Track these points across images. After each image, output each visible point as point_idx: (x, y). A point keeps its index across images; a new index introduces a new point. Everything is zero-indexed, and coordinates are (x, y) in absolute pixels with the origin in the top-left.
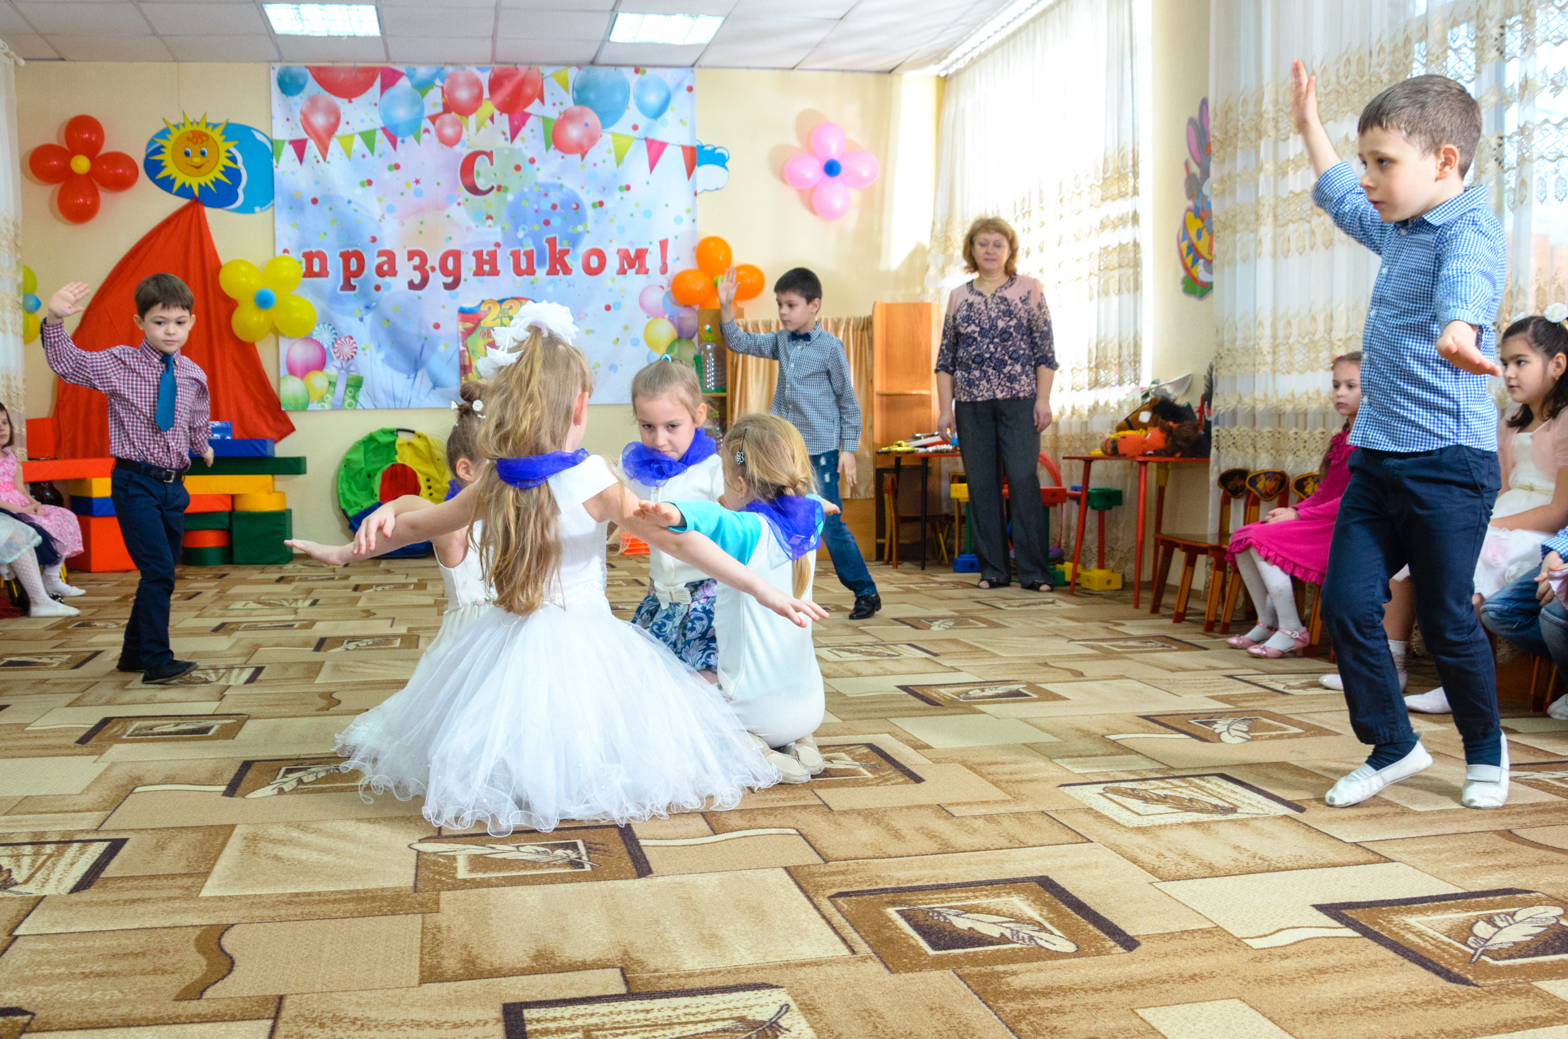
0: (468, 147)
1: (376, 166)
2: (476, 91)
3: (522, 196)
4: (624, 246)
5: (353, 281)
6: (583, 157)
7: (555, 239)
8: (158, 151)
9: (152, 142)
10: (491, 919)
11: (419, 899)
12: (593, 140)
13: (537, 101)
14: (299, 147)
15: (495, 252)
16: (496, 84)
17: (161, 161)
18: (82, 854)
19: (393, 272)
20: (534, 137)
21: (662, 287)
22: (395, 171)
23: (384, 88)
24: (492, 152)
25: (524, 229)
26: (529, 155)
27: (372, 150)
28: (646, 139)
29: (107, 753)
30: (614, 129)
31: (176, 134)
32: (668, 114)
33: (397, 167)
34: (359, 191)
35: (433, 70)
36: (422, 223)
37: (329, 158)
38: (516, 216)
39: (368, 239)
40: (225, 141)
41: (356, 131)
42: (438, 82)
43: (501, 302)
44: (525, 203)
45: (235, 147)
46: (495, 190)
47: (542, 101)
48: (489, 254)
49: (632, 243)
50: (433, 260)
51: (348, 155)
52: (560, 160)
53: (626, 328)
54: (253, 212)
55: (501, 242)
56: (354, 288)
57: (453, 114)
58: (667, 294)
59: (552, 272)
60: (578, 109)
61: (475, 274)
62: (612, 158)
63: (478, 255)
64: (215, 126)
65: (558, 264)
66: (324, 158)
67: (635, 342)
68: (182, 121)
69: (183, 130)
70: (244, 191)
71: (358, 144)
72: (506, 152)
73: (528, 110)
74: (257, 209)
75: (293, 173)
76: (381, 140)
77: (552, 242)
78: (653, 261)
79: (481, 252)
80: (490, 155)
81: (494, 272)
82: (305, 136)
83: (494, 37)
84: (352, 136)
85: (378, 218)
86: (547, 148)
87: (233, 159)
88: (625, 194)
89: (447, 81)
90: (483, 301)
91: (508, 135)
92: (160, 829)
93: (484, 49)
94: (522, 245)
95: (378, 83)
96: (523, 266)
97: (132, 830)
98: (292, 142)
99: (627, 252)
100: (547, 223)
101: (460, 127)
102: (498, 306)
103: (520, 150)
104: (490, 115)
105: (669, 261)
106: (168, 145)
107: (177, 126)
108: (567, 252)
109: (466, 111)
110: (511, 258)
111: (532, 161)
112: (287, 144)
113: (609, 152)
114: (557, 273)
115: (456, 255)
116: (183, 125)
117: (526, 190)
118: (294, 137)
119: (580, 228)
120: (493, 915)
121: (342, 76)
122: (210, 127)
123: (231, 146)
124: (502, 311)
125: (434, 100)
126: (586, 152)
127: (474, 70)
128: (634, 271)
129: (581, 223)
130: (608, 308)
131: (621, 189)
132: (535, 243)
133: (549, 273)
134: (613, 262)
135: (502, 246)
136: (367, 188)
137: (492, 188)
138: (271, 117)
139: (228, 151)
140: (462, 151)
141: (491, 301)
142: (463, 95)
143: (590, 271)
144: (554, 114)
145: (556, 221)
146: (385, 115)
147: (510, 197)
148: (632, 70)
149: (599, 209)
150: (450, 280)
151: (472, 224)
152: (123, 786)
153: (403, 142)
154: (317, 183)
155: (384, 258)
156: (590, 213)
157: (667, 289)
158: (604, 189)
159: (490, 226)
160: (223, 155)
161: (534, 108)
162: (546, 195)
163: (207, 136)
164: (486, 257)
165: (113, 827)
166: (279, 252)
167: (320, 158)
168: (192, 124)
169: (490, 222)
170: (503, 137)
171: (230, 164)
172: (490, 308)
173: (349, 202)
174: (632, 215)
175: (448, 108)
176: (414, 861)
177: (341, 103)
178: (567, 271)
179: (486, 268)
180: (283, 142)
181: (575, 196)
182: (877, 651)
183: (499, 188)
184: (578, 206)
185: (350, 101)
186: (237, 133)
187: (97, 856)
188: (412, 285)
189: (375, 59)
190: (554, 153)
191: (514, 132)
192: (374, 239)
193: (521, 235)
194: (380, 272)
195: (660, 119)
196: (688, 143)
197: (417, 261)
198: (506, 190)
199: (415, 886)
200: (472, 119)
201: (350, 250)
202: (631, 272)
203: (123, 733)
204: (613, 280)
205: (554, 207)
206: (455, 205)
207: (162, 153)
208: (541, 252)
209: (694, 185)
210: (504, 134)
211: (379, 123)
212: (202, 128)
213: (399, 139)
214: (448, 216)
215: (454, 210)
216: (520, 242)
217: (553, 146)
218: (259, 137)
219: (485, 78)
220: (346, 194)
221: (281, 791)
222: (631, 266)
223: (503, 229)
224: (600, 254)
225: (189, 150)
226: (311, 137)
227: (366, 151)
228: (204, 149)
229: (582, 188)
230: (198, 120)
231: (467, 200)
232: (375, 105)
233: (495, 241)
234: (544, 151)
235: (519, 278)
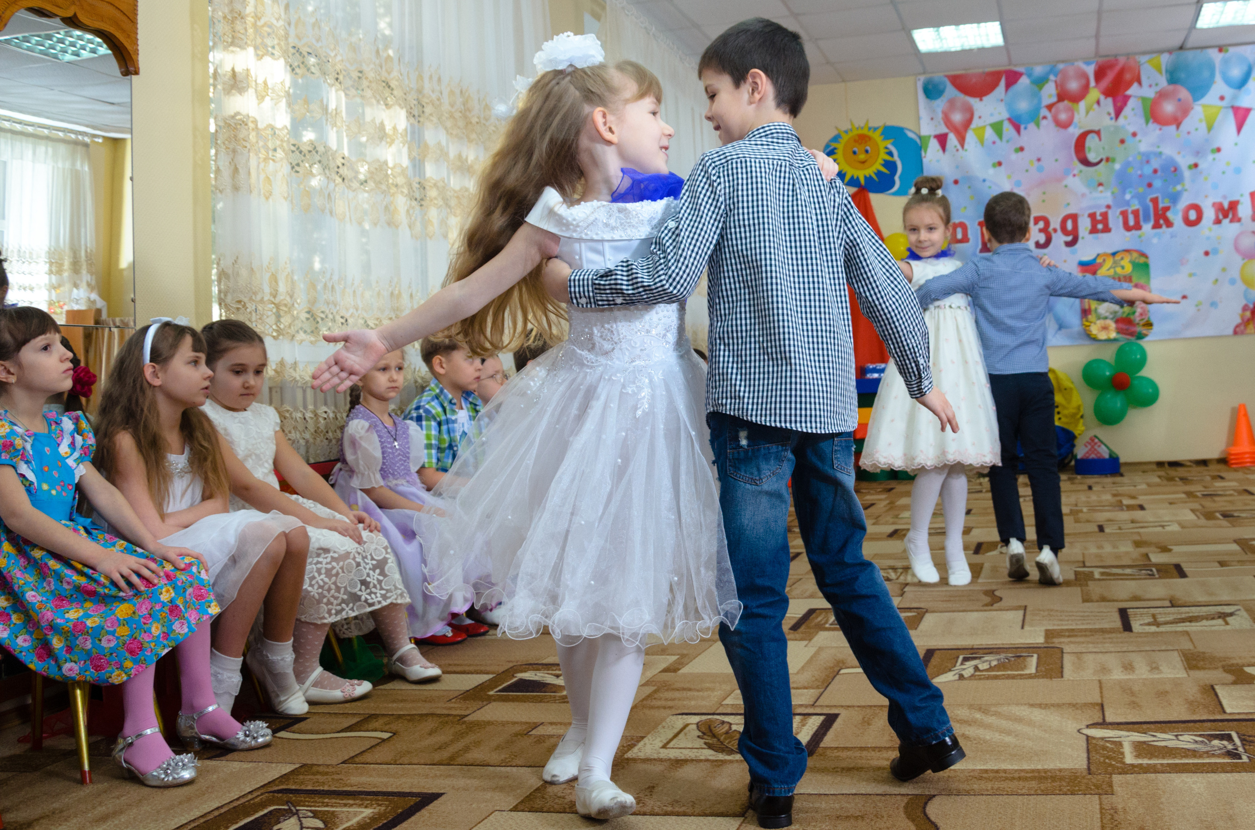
0: (1080, 128)
1: (1004, 149)
2: (1083, 82)
3: (1127, 165)
4: (1218, 200)
7: (1157, 198)
8: (833, 152)
9: (828, 145)
10: (1162, 803)
11: (1094, 781)
12: (1185, 111)
13: (1135, 84)
14: (942, 140)
15: (1107, 213)
16: (1100, 74)
18: (804, 725)
22: (1020, 153)
23: (1008, 86)
24: (1100, 130)
25: (1131, 192)
26: (1131, 129)
27: (1000, 137)
28: (1232, 107)
29: (815, 639)
30: (1204, 101)
31: (845, 138)
32: (1251, 84)
33: (1022, 149)
34: (991, 171)
35: (1047, 68)
36: (1045, 194)
37: (966, 146)
38: (1123, 181)
40: (884, 140)
41: (987, 123)
42: (1052, 77)
43: (1114, 254)
44: (1130, 170)
45: (893, 144)
46: (1103, 163)
47: (1140, 83)
48: (1101, 215)
49: (1225, 197)
50: (1055, 223)
51: (982, 142)
52: (1158, 132)
53: (1224, 270)
55: (1111, 204)
57: (1066, 102)
59: (1157, 226)
60: (1171, 87)
61: (1091, 233)
62: (1203, 126)
63: (1092, 216)
64: (875, 129)
65: (1161, 219)
66: (963, 147)
67: (1233, 282)
68: (850, 127)
69: (851, 134)
70: (900, 178)
71: (989, 133)
72: (1112, 129)
73: (1128, 93)
75: (938, 161)
76: (1008, 129)
77: (1155, 201)
78: (1245, 211)
79: (1095, 214)
80: (1098, 133)
81: (1107, 229)
82: (946, 131)
83: (1097, 36)
84: (984, 127)
86: (1147, 123)
87: (890, 154)
88: (1217, 155)
89: (1060, 76)
90: (1098, 255)
91: (1113, 115)
92: (864, 707)
93: (1088, 47)
94: (1129, 206)
95: (1003, 83)
96: (1131, 222)
97: (842, 706)
98: (937, 137)
99: (1221, 204)
100: (1150, 185)
101: (1072, 112)
102: (1112, 257)
103: (1124, 126)
104: (1096, 100)
106: (840, 146)
107: (846, 132)
108: (1167, 209)
109: (1076, 98)
110: (1121, 217)
111: (1134, 135)
112: (932, 138)
113: (1201, 121)
114: (1160, 226)
115: (1074, 217)
117: (1131, 159)
118: (938, 133)
119: (1179, 188)
120: (1163, 800)
121: (974, 80)
122: (872, 130)
123: (888, 143)
124: (1115, 262)
125: (1049, 93)
126: (1180, 123)
127: (1081, 65)
128: (1228, 220)
129: (1179, 183)
130: (1207, 253)
131: (1213, 151)
132: (1140, 203)
133: (1153, 228)
134: (1209, 214)
135: (1113, 208)
136: (998, 169)
137: (1102, 160)
138: (919, 118)
139: (886, 148)
140: (1075, 131)
141: (1106, 254)
142: (1073, 86)
143: (1189, 223)
144: (1151, 93)
145: (1157, 183)
146: (1010, 108)
147: (1117, 166)
148: (1216, 50)
149: (1194, 170)
150: (1070, 239)
151: (1086, 191)
152: (831, 668)
153: (1025, 128)
154: (957, 167)
156: (1187, 174)
158: (1198, 152)
159: (1101, 192)
160: (882, 151)
161: (1133, 90)
162: (1148, 162)
163: (869, 138)
164: (1099, 218)
165: (826, 703)
167: (959, 147)
169: (1101, 188)
170: (1108, 118)
171: (889, 158)
172: (1104, 260)
173: (984, 181)
174: (1224, 173)
175: (1063, 96)
176: (1085, 745)
177: (974, 102)
178: (1169, 224)
179: (1100, 226)
180: (929, 137)
181: (1172, 160)
183: (1108, 160)
184: (1176, 170)
185: (981, 100)
186: (893, 133)
187: (815, 728)
188: (1038, 245)
189: (1001, 64)
190: (1152, 126)
191: (1118, 112)
193: (1128, 197)
195: (1244, 89)
197: (1042, 225)
198: (1113, 160)
199: (1089, 769)
200: (1082, 105)
202: (1226, 222)
203: (826, 622)
204: (1210, 230)
205: (1155, 171)
206: (1071, 176)
207: (836, 153)
208: (1146, 210)
210: (1109, 114)
211: (1005, 115)
212: (865, 132)
213: (1022, 127)
214: (1066, 186)
215: (1070, 181)
216: (1128, 203)
217: (1151, 121)
218: (910, 135)
219: (1090, 70)
220: (980, 174)
221: (961, 677)
222: (1225, 216)
223: (1113, 193)
224: (1197, 208)
225: (855, 149)
226: (952, 131)
227: (996, 138)
228: (868, 148)
229: (1179, 153)
230: (862, 125)
231: (1081, 171)
232: (1002, 100)
233: (1106, 203)
234: (1144, 125)
235: (1128, 234)
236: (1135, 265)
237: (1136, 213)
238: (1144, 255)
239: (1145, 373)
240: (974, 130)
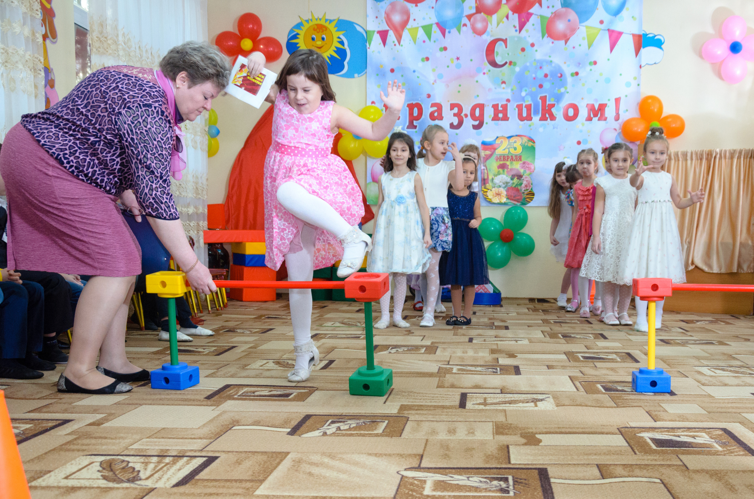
0: (491, 36)
1: (431, 48)
3: (525, 68)
4: (591, 102)
5: (415, 123)
6: (566, 43)
7: (546, 96)
8: (295, 37)
9: (291, 31)
12: (573, 30)
13: (537, 5)
14: (383, 35)
15: (506, 105)
17: (297, 44)
19: (441, 118)
20: (535, 29)
21: (615, 129)
22: (444, 52)
24: (506, 39)
25: (526, 91)
26: (531, 41)
27: (429, 38)
28: (608, 30)
30: (588, 23)
31: (306, 26)
32: (625, 13)
33: (445, 49)
34: (420, 64)
36: (460, 86)
37: (402, 42)
38: (521, 82)
39: (425, 96)
40: (337, 31)
41: (420, 25)
43: (509, 138)
44: (527, 73)
45: (343, 35)
46: (508, 64)
47: (541, 5)
48: (502, 106)
49: (596, 100)
50: (467, 110)
51: (415, 40)
52: (551, 44)
54: (353, 77)
55: (510, 98)
56: (415, 127)
57: (482, 13)
58: (619, 134)
59: (543, 118)
60: (564, 10)
61: (493, 119)
62: (585, 43)
63: (495, 107)
64: (331, 21)
65: (547, 113)
66: (399, 43)
68: (310, 18)
69: (311, 23)
70: (348, 63)
71: (421, 34)
72: (516, 39)
73: (531, 11)
74: (356, 75)
75: (379, 52)
76: (436, 31)
77: (544, 99)
78: (610, 112)
79: (498, 105)
80: (505, 41)
81: (505, 118)
82: (387, 28)
84: (417, 28)
85: (432, 82)
86: (543, 37)
87: (342, 43)
88: (593, 67)
90: (497, 137)
91: (518, 28)
94: (524, 101)
96: (525, 114)
98: (379, 32)
99: (593, 106)
100: (541, 86)
101: (486, 21)
102: (507, 140)
103: (525, 38)
104: (506, 14)
105: (621, 112)
106: (302, 33)
107: (307, 21)
108: (553, 106)
109: (491, 12)
110: (517, 109)
111: (533, 45)
112: (376, 33)
113: (584, 39)
114: (546, 119)
115: (482, 107)
116: (311, 20)
117: (528, 64)
118: (381, 29)
119: (562, 90)
122: (328, 22)
123: (340, 34)
124: (509, 144)
125: (470, 5)
126: (568, 39)
128: (597, 118)
129: (563, 87)
130: (579, 143)
131: (590, 64)
132: (532, 100)
133: (541, 119)
134: (583, 113)
135: (511, 102)
136: (426, 62)
137: (506, 63)
138: (367, 16)
139: (339, 38)
140: (487, 38)
141: (503, 137)
142: (489, 2)
143: (568, 118)
144: (547, 13)
145: (547, 85)
146: (438, 14)
147: (517, 69)
149: (575, 77)
150: (476, 123)
151: (492, 86)
153: (449, 32)
154: (394, 59)
155: (435, 108)
156: (570, 80)
157: (619, 131)
158: (579, 64)
159: (504, 88)
160: (336, 40)
161: (535, 9)
162: (541, 68)
163: (326, 28)
164: (500, 109)
166: (369, 103)
167: (396, 42)
168: (317, 19)
169: (504, 85)
170: (514, 29)
171: (340, 46)
172: (502, 142)
173: (414, 71)
174: (597, 81)
175: (479, 10)
177: (411, 6)
178: (553, 118)
179: (501, 115)
180: (374, 32)
181: (560, 68)
182: (742, 370)
183: (511, 63)
184: (561, 76)
185: (416, 6)
186: (345, 26)
188: (452, 126)
190: (547, 40)
191: (522, 26)
192: (429, 96)
193: (523, 94)
194: (432, 117)
195: (618, 16)
196: (637, 32)
197: (456, 110)
198: (515, 64)
200: (495, 17)
201: (414, 103)
202: (595, 119)
204: (583, 125)
205: (546, 76)
206: (482, 74)
207: (298, 38)
208: (536, 105)
209: (640, 60)
210: (515, 27)
211: (435, 20)
212: (323, 22)
213: (447, 31)
214: (477, 81)
215: (481, 78)
216: (523, 99)
217: (546, 35)
218: (358, 28)
220: (412, 67)
222: (595, 115)
223: (512, 90)
224: (576, 108)
225: (314, 36)
226: (391, 29)
227: (426, 39)
228: (324, 36)
229: (565, 63)
230: (320, 17)
231: (489, 71)
232: (433, 8)
233: (507, 98)
234: (541, 38)
235: (522, 123)
236: (524, 147)
237: (529, 107)
238: (532, 140)
239: (526, 230)
240: (409, 30)
